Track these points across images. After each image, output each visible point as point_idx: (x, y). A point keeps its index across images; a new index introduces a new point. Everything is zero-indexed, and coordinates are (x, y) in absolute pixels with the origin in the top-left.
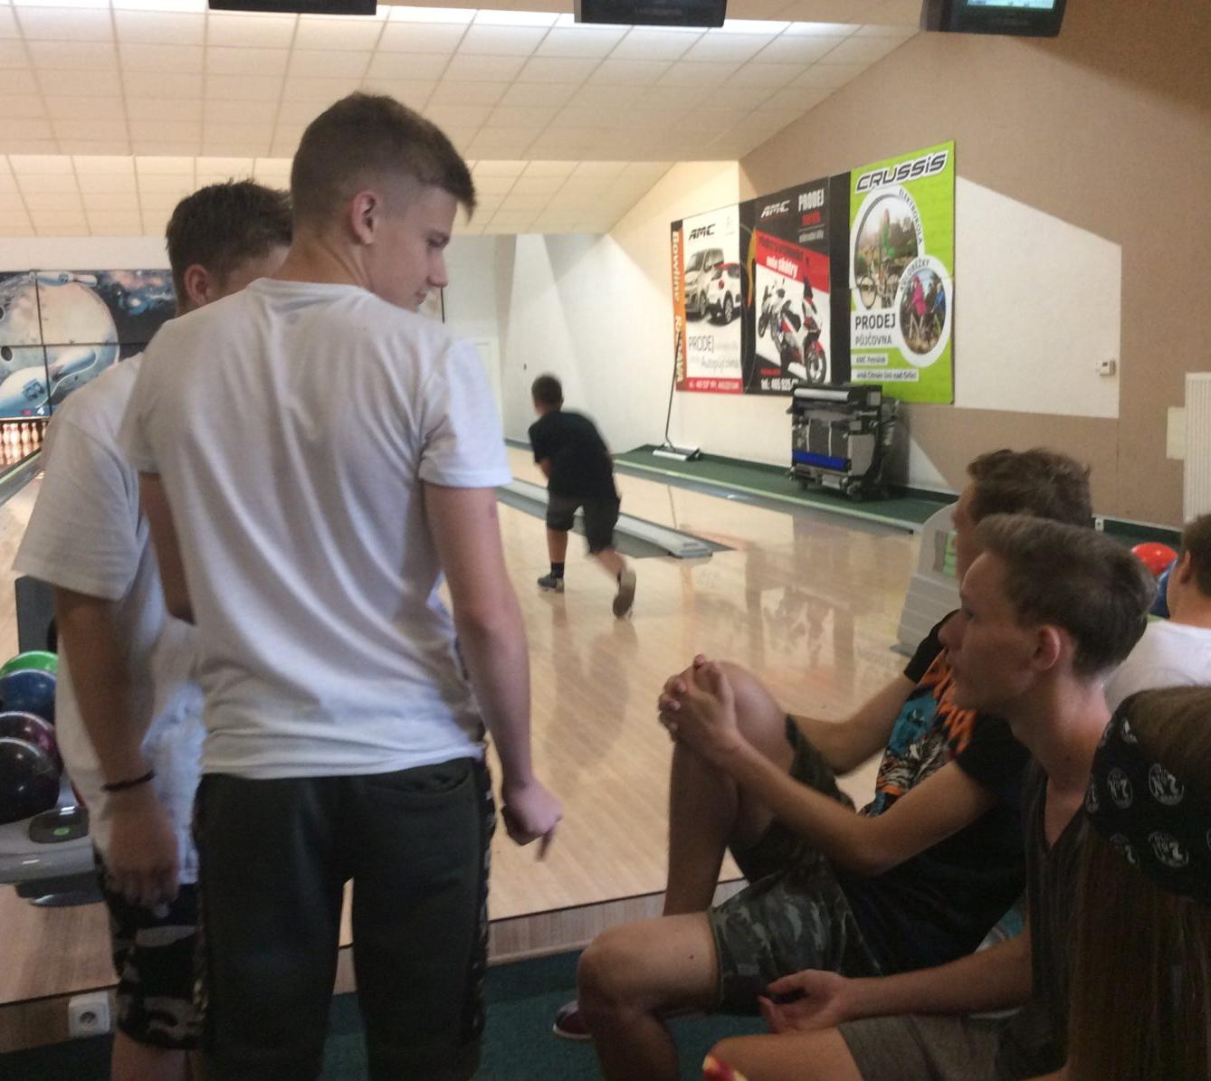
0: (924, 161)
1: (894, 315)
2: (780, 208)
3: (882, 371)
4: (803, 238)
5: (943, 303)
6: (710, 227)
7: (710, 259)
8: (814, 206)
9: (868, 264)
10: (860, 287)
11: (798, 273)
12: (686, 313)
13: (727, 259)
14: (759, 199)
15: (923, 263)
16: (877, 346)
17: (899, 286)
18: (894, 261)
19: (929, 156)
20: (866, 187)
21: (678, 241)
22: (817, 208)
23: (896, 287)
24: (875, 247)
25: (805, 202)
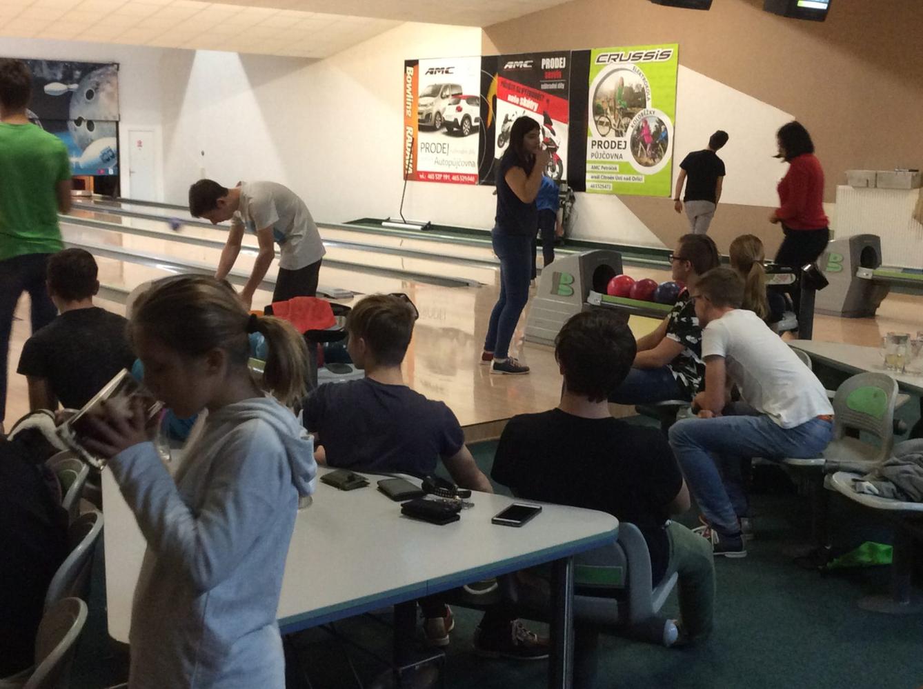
0: (654, 53)
1: (625, 142)
2: (525, 65)
3: (613, 175)
4: (544, 87)
5: (666, 138)
6: (449, 68)
7: (448, 90)
8: (556, 67)
9: (604, 109)
10: (596, 122)
11: (538, 108)
12: (419, 126)
13: (466, 92)
14: (502, 56)
15: (650, 113)
16: (610, 160)
17: (630, 125)
18: (626, 109)
19: (659, 49)
20: (605, 61)
21: (412, 74)
22: (559, 69)
23: (628, 125)
24: (610, 99)
25: (547, 63)
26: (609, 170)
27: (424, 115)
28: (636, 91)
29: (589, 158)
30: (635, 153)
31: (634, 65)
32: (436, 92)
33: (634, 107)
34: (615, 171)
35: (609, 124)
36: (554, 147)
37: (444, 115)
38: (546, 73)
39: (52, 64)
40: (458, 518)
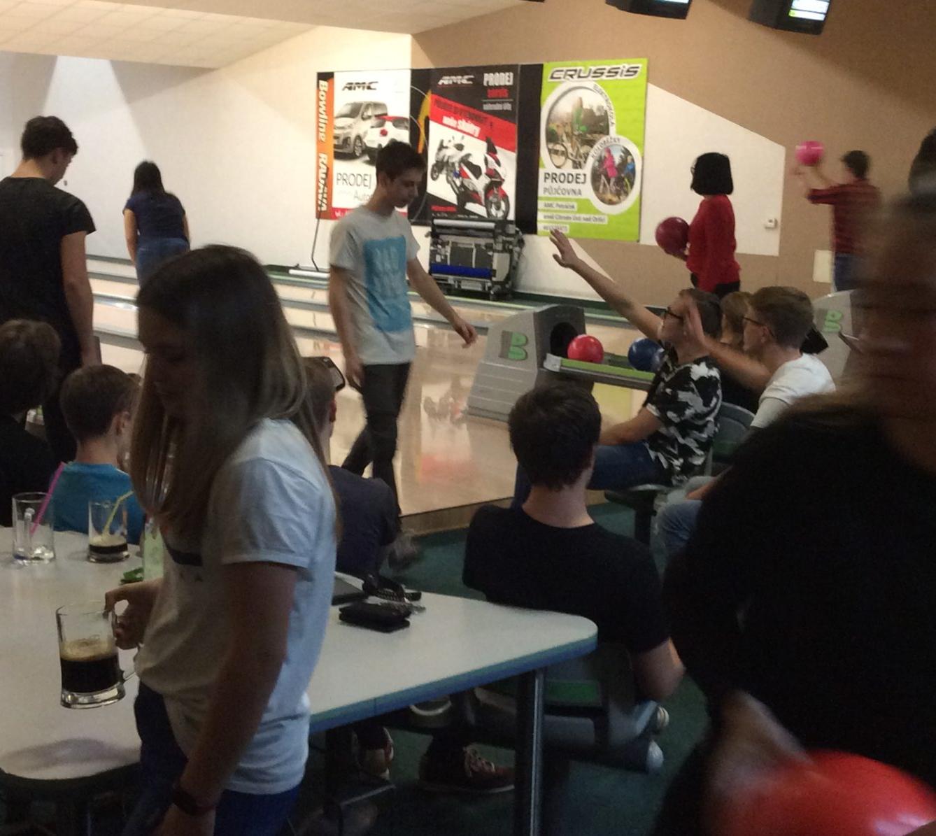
0: (619, 68)
1: (585, 175)
2: (463, 80)
3: (570, 215)
4: (487, 107)
5: (633, 171)
6: (371, 83)
7: (370, 110)
8: (502, 84)
9: (559, 135)
10: (550, 151)
11: (481, 133)
12: (335, 152)
13: (392, 112)
14: (437, 70)
15: (615, 141)
16: (567, 196)
17: (591, 154)
18: (585, 136)
19: (624, 65)
20: (559, 78)
21: (326, 89)
22: (505, 86)
23: (588, 154)
24: (567, 123)
25: (491, 79)
26: (565, 209)
27: (342, 138)
28: (597, 114)
29: (541, 193)
30: (596, 189)
31: (594, 83)
32: (355, 111)
33: (595, 132)
34: (571, 210)
35: (565, 154)
36: (498, 180)
37: (365, 140)
38: (489, 91)
40: (407, 624)
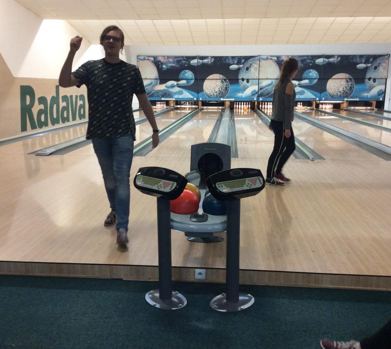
39: (361, 56)
